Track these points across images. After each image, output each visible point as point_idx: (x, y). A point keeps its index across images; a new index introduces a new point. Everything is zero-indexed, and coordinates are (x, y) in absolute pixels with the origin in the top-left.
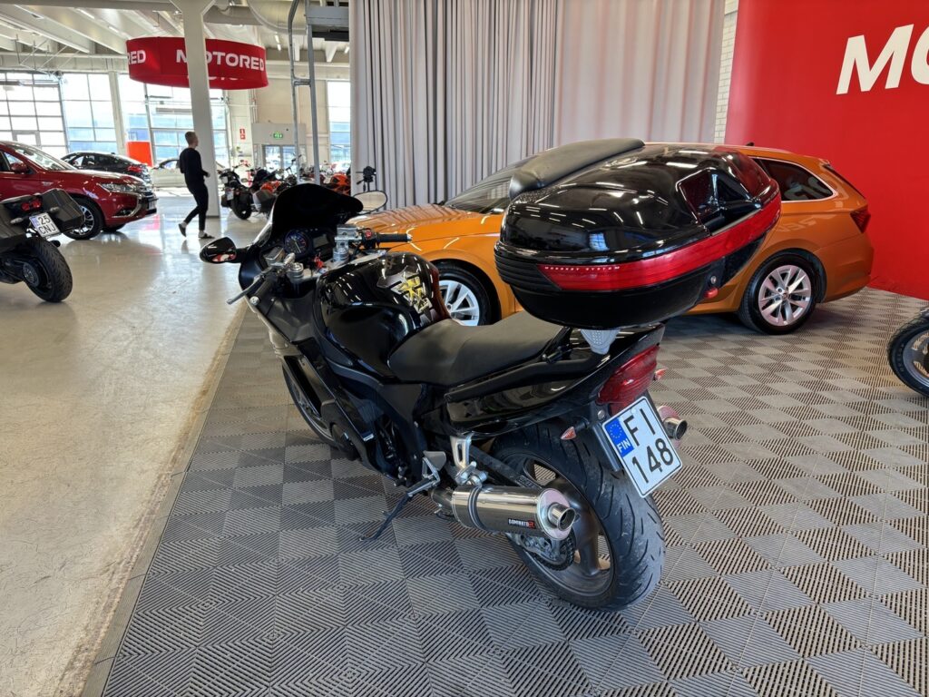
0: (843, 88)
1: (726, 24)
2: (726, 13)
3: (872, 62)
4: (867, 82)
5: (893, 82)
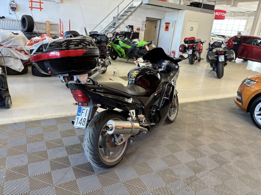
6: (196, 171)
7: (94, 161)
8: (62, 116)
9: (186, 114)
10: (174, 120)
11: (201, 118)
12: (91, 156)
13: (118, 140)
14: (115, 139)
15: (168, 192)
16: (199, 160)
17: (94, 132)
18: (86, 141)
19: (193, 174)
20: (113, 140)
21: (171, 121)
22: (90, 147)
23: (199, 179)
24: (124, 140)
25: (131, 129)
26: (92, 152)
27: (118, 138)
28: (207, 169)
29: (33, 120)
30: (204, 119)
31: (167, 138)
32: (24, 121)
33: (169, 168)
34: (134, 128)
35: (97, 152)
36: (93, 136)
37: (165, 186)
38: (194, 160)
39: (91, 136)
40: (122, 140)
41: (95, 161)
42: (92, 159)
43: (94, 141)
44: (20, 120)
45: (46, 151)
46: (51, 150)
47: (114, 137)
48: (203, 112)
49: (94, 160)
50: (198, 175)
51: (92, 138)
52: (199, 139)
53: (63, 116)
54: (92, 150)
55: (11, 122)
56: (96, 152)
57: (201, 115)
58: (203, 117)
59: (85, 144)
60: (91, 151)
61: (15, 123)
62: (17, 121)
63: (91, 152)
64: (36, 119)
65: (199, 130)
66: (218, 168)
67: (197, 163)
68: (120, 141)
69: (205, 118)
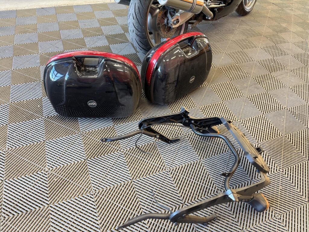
6: (272, 69)
7: (141, 46)
8: (99, 3)
9: (267, 6)
10: (250, 12)
11: (289, 11)
12: (138, 38)
13: (173, 20)
14: (168, 20)
15: (232, 88)
16: (279, 59)
17: (141, 5)
18: (131, 17)
19: (267, 72)
20: (166, 21)
21: (246, 11)
22: (136, 25)
23: (274, 78)
24: (180, 21)
25: (192, 4)
26: (139, 33)
27: (173, 18)
28: (287, 68)
29: (63, 5)
30: (292, 13)
31: (237, 33)
32: (53, 6)
33: (236, 64)
34: (196, 4)
35: (146, 33)
36: (140, 10)
37: (229, 82)
38: (271, 57)
39: (137, 10)
40: (178, 21)
41: (143, 46)
42: (139, 43)
43: (141, 16)
44: (48, 5)
45: (83, 39)
46: (88, 39)
47: (168, 17)
48: (293, 4)
49: (142, 44)
50: (273, 74)
51: (138, 14)
52: (282, 35)
53: (101, 3)
54: (139, 30)
55: (38, 8)
56: (144, 34)
57: (290, 8)
58: (292, 10)
59: (130, 21)
60: (137, 31)
61: (43, 8)
62: (44, 7)
63: (137, 33)
64: (67, 5)
65: (284, 25)
66: (302, 68)
67: (274, 61)
68: (175, 22)
69: (294, 11)
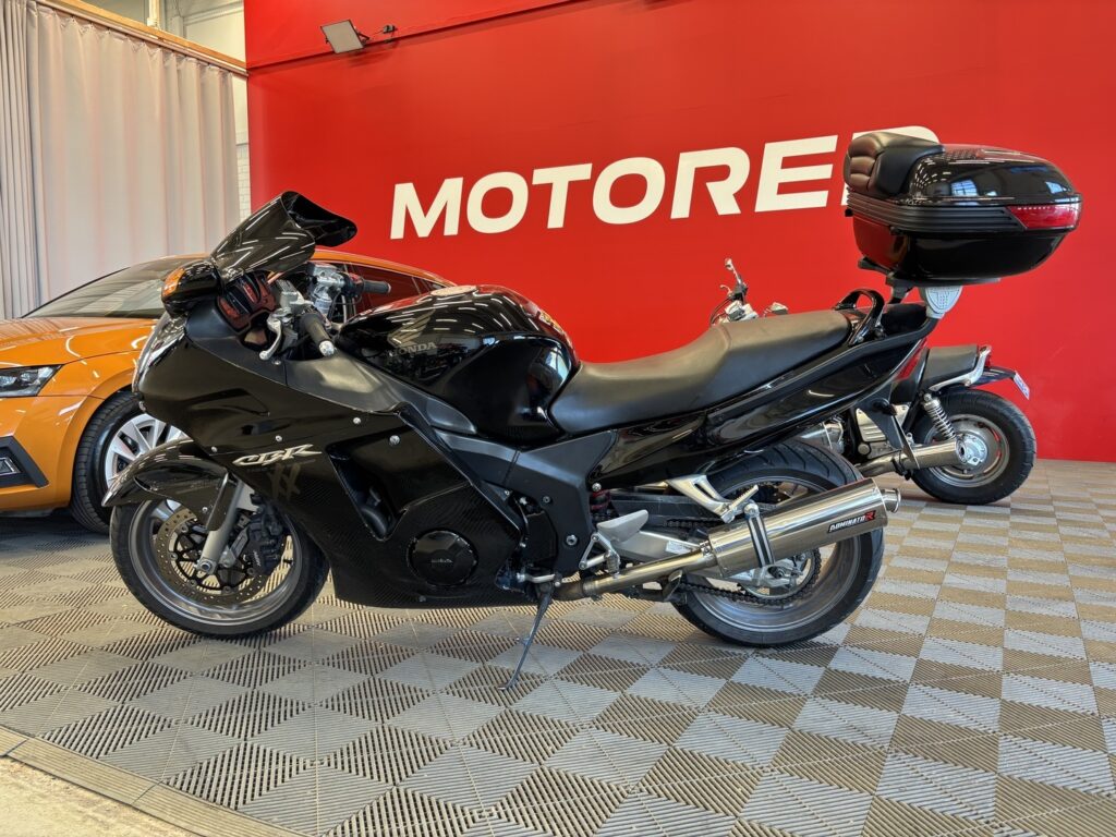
0: (397, 231)
1: (239, 156)
2: (238, 142)
3: (426, 208)
4: (424, 227)
5: (451, 228)
